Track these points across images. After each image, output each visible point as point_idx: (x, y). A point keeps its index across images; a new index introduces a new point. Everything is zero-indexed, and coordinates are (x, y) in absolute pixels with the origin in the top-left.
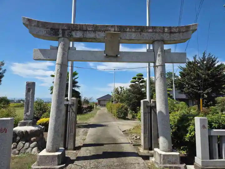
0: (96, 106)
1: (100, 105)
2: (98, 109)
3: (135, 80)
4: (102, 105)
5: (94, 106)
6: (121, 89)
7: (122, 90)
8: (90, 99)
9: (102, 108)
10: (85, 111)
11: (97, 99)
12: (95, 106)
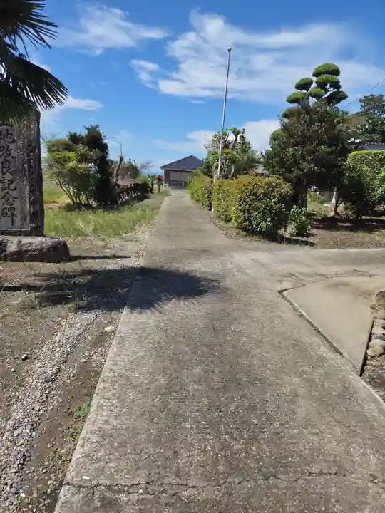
0: (159, 186)
1: (170, 184)
2: (166, 194)
3: (304, 91)
4: (175, 185)
5: (152, 185)
6: (236, 136)
7: (236, 140)
8: (144, 167)
9: (176, 193)
10: (126, 198)
11: (161, 168)
12: (156, 186)
